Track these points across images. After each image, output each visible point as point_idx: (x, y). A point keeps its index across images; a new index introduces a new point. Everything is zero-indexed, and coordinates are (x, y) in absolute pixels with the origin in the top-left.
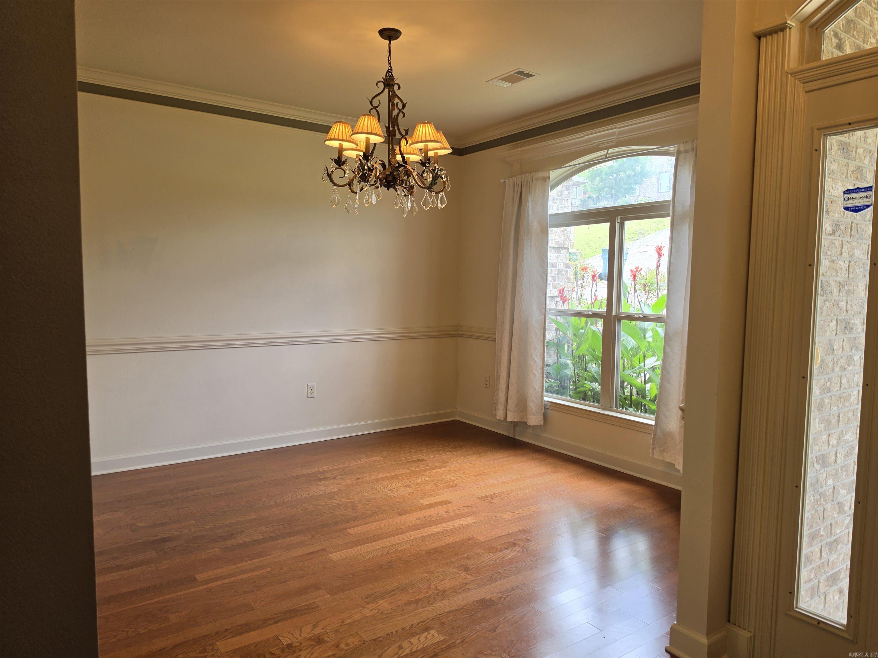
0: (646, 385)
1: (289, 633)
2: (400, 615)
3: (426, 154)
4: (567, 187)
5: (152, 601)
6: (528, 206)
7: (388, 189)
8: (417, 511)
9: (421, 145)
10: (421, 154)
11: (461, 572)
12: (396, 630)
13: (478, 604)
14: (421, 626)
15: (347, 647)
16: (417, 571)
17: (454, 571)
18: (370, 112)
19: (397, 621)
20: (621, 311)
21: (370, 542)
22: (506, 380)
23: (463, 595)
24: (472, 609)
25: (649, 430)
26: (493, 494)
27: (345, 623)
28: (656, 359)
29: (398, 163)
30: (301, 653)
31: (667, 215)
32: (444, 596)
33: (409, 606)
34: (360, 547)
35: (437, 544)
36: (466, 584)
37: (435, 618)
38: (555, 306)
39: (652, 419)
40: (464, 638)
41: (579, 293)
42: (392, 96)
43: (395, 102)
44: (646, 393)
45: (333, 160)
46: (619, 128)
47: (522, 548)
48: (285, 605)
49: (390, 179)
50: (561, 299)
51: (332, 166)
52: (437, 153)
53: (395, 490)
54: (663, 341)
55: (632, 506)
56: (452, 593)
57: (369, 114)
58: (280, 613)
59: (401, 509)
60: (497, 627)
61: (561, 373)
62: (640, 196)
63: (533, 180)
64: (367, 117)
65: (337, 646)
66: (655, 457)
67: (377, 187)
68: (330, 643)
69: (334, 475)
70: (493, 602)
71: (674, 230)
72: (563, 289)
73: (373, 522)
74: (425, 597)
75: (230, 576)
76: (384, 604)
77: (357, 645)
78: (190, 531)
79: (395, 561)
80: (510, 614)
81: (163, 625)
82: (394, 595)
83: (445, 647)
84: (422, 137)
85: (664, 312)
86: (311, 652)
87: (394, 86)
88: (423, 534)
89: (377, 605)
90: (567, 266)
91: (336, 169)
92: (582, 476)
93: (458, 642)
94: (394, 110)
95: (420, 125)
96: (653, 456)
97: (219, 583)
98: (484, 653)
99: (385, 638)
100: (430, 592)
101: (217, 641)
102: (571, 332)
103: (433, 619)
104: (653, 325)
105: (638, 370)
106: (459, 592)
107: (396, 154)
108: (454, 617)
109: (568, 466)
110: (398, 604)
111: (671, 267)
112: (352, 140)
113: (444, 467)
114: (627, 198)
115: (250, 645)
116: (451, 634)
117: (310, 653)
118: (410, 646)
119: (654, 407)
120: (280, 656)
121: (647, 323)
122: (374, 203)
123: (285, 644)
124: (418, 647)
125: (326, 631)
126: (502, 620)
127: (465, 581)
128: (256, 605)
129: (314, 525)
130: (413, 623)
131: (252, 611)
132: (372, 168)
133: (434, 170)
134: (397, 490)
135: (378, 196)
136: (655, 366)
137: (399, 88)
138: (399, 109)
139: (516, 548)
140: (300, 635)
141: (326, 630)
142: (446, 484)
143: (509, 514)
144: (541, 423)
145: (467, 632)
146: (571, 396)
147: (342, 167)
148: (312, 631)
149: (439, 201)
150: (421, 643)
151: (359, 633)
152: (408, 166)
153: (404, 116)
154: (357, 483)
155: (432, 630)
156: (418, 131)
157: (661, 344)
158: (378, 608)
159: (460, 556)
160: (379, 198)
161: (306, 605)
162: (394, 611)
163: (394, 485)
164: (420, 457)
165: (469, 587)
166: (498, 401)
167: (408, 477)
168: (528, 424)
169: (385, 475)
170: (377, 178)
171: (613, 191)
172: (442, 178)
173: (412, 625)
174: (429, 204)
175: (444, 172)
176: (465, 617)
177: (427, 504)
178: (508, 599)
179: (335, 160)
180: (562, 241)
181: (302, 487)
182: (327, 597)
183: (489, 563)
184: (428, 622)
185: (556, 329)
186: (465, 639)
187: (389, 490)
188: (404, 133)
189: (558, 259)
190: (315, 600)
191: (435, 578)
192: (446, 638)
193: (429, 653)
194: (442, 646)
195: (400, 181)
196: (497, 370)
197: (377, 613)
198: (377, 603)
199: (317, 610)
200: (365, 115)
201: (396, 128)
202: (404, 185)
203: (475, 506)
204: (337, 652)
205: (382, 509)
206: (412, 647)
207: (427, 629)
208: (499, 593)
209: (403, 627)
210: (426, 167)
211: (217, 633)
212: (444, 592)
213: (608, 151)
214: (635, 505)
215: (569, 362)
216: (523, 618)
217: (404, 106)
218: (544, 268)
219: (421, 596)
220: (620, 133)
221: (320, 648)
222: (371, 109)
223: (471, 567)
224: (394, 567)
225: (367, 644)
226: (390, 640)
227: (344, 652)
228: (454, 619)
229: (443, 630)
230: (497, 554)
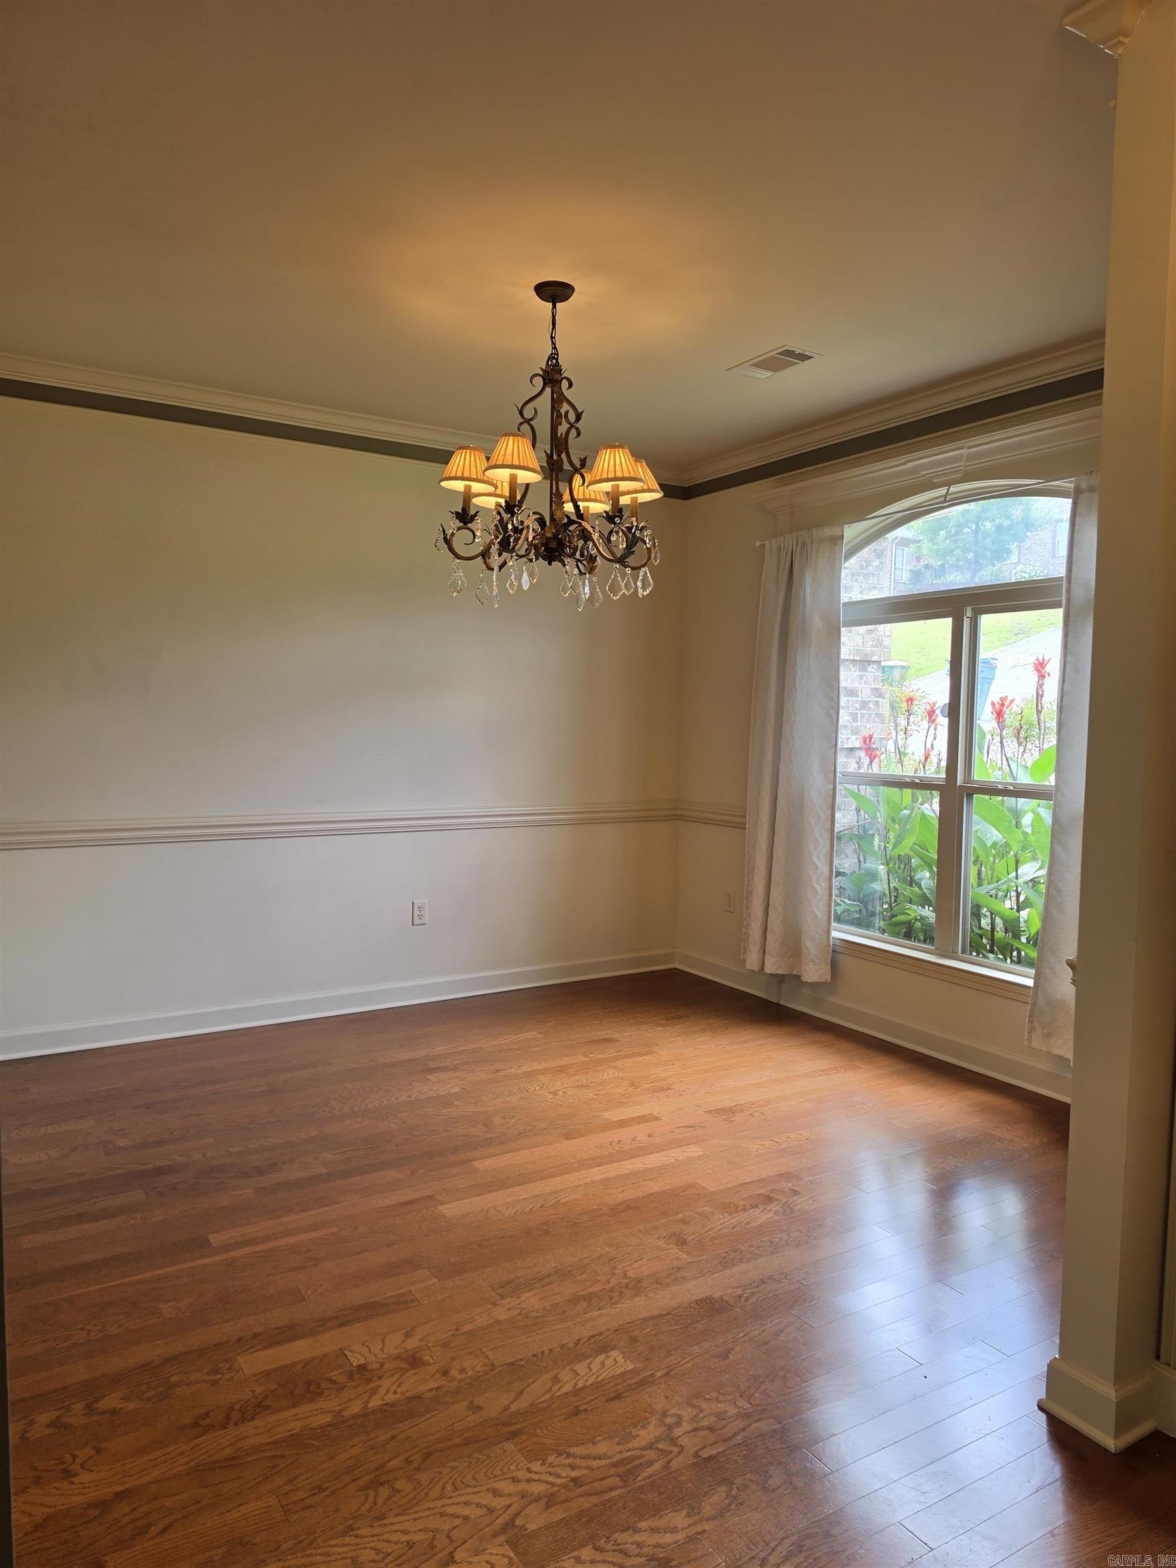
0: (1021, 912)
1: (363, 1344)
2: (558, 1320)
3: (615, 501)
4: (879, 552)
5: (133, 1279)
6: (805, 591)
7: (550, 564)
8: (598, 1133)
9: (607, 486)
10: (609, 501)
11: (671, 1246)
12: (550, 1347)
13: (698, 1307)
14: (595, 1342)
15: (461, 1374)
16: (592, 1242)
17: (658, 1244)
18: (519, 429)
19: (553, 1331)
20: (973, 778)
21: (513, 1186)
22: (764, 899)
23: (673, 1288)
24: (688, 1315)
25: (1025, 995)
26: (735, 1106)
27: (461, 1332)
28: (1038, 866)
29: (568, 517)
30: (381, 1382)
31: (1055, 605)
32: (639, 1290)
33: (576, 1304)
34: (494, 1194)
35: (629, 1194)
36: (679, 1269)
37: (620, 1329)
38: (856, 766)
39: (1029, 975)
40: (670, 1368)
41: (900, 743)
42: (558, 399)
43: (563, 411)
44: (1019, 927)
45: (453, 514)
46: (969, 447)
47: (782, 1207)
48: (358, 1295)
49: (553, 545)
50: (867, 755)
51: (453, 524)
52: (636, 498)
53: (560, 1093)
54: (1050, 834)
55: (990, 1136)
56: (652, 1283)
57: (517, 433)
58: (351, 1309)
59: (570, 1127)
60: (729, 1351)
61: (865, 887)
62: (1019, 563)
63: (812, 542)
64: (511, 438)
65: (445, 1373)
66: (1034, 1045)
67: (531, 560)
68: (432, 1365)
69: (456, 1062)
70: (725, 1305)
71: (1069, 632)
72: (871, 737)
73: (519, 1150)
74: (604, 1289)
75: (267, 1239)
76: (531, 1300)
77: (479, 1372)
78: (204, 1155)
79: (554, 1223)
80: (755, 1327)
81: (150, 1321)
82: (550, 1284)
83: (636, 1383)
84: (608, 472)
85: (1052, 780)
86: (400, 1381)
87: (561, 381)
88: (606, 1175)
89: (519, 1301)
90: (878, 693)
91: (459, 529)
92: (898, 1076)
93: (659, 1374)
94: (561, 424)
95: (605, 450)
96: (1030, 1043)
97: (248, 1250)
98: (704, 1397)
99: (529, 1362)
100: (613, 1281)
101: (239, 1354)
102: (883, 814)
103: (617, 1330)
104: (1032, 804)
105: (1005, 886)
106: (666, 1282)
107: (563, 502)
108: (654, 1329)
109: (874, 1057)
110: (556, 1301)
111: (1064, 700)
112: (486, 479)
113: (647, 1053)
114: (996, 568)
115: (294, 1364)
116: (647, 1360)
117: (397, 1383)
118: (573, 1379)
119: (1033, 954)
120: (346, 1386)
121: (1021, 801)
122: (526, 586)
123: (354, 1364)
124: (587, 1380)
125: (428, 1344)
126: (739, 1338)
127: (677, 1263)
128: (309, 1293)
129: (416, 1153)
130: (581, 1336)
131: (301, 1302)
132: (520, 527)
133: (629, 529)
134: (564, 1092)
135: (531, 575)
136: (1037, 878)
137: (570, 385)
138: (569, 423)
139: (771, 1207)
140: (382, 1350)
141: (428, 1342)
142: (651, 1085)
143: (763, 1143)
144: (827, 977)
145: (676, 1357)
146: (883, 932)
147: (469, 525)
148: (403, 1344)
149: (639, 584)
150: (593, 1374)
151: (484, 1350)
152: (584, 523)
153: (579, 434)
154: (494, 1078)
155: (614, 1351)
156: (602, 461)
157: (1046, 841)
158: (520, 1306)
159: (671, 1218)
160: (533, 580)
161: (394, 1296)
162: (547, 1313)
163: (559, 1083)
164: (607, 1034)
165: (684, 1275)
166: (748, 936)
167: (585, 1070)
168: (802, 979)
169: (544, 1065)
170: (531, 544)
171: (970, 556)
172: (645, 543)
173: (579, 1340)
174: (620, 589)
175: (648, 532)
176: (673, 1330)
177: (616, 1120)
178: (753, 1300)
179: (457, 513)
180: (869, 650)
181: (400, 1084)
182: (432, 1282)
183: (722, 1232)
184: (607, 1336)
185: (857, 808)
186: (671, 1370)
187: (549, 1093)
188: (577, 463)
189: (861, 681)
190: (411, 1288)
191: (623, 1256)
192: (637, 1366)
193: (607, 1392)
194: (629, 1382)
195: (570, 548)
196: (748, 881)
197: (518, 1315)
198: (519, 1298)
199: (413, 1305)
200: (509, 435)
201: (564, 456)
202: (578, 556)
203: (701, 1127)
204: (443, 1383)
205: (535, 1126)
206: (577, 1379)
207: (604, 1349)
208: (737, 1287)
209: (563, 1343)
210: (615, 523)
211: (239, 1340)
212: (639, 1281)
213: (948, 490)
214: (994, 1133)
215: (882, 869)
216: (779, 1336)
217: (579, 417)
218: (832, 699)
219: (596, 1288)
220: (970, 457)
221: (414, 1374)
222: (522, 423)
223: (690, 1238)
224: (553, 1233)
225: (498, 1370)
226: (538, 1365)
227: (456, 1383)
228: (653, 1332)
229: (633, 1352)
230: (737, 1215)
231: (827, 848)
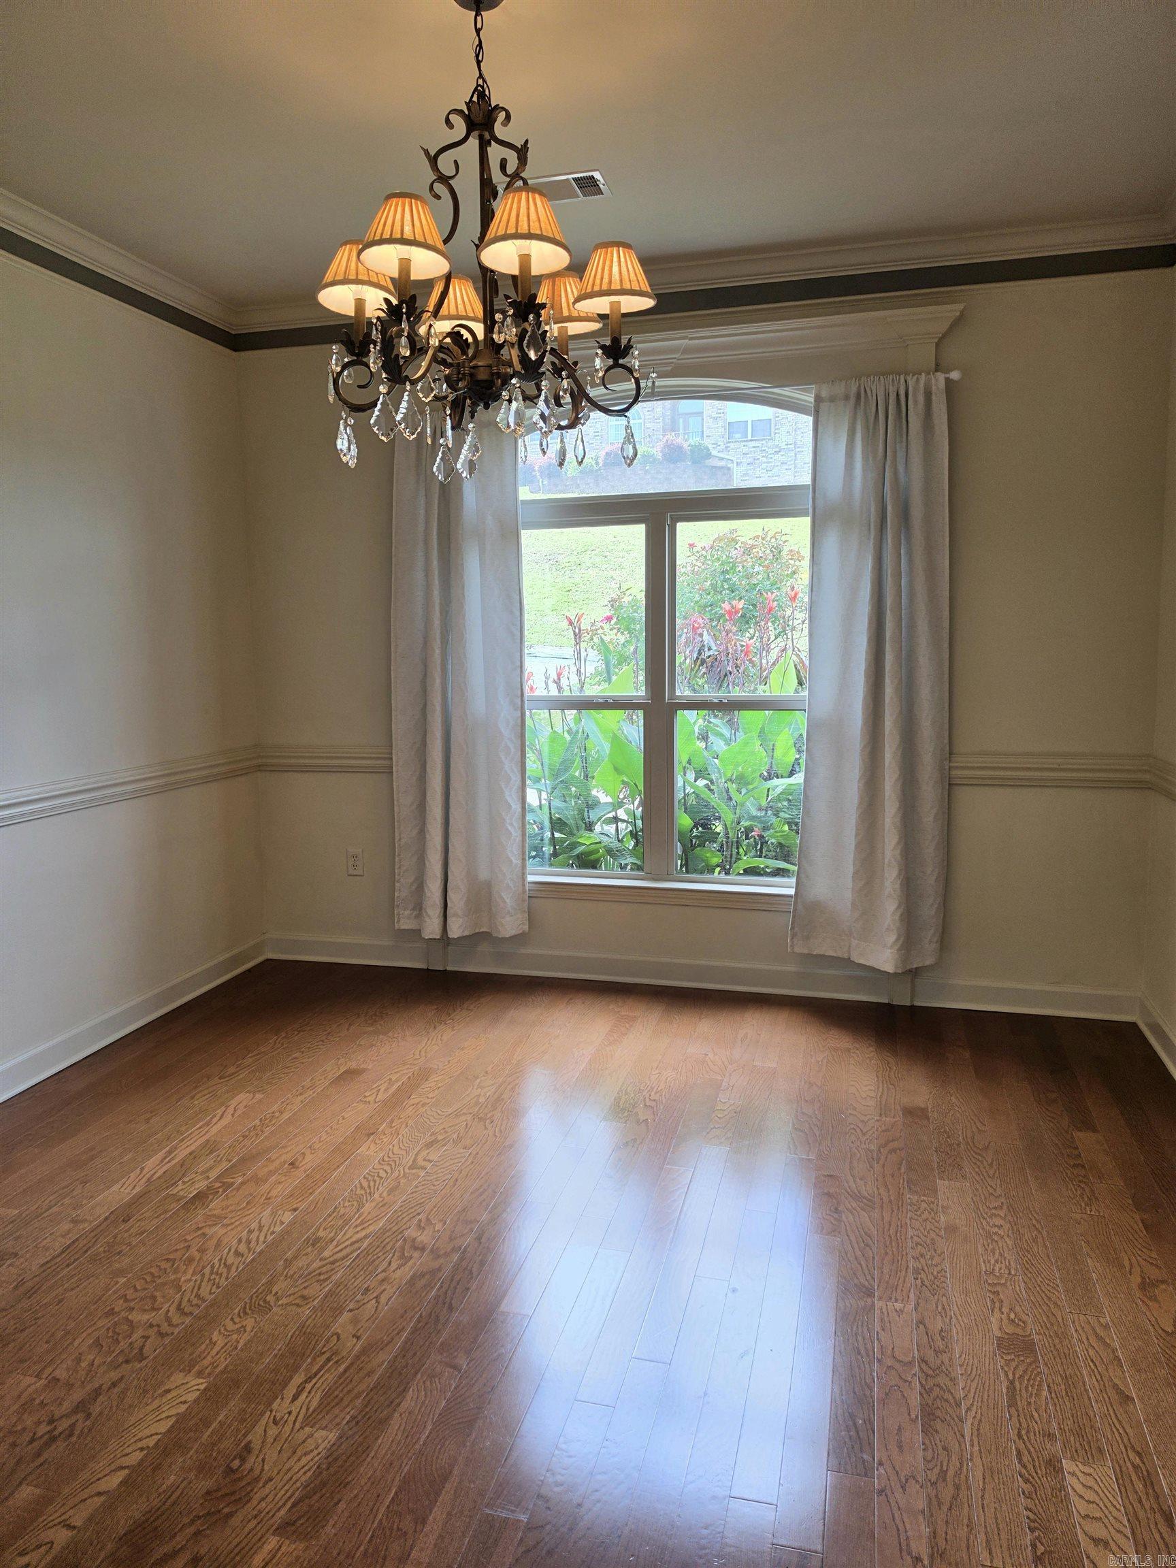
22: (442, 852)
39: (788, 884)
46: (691, 339)
66: (796, 950)
71: (815, 542)
96: (793, 949)
144: (524, 927)
166: (422, 901)
168: (495, 935)
196: (401, 834)
220: (687, 350)
231: (519, 782)
